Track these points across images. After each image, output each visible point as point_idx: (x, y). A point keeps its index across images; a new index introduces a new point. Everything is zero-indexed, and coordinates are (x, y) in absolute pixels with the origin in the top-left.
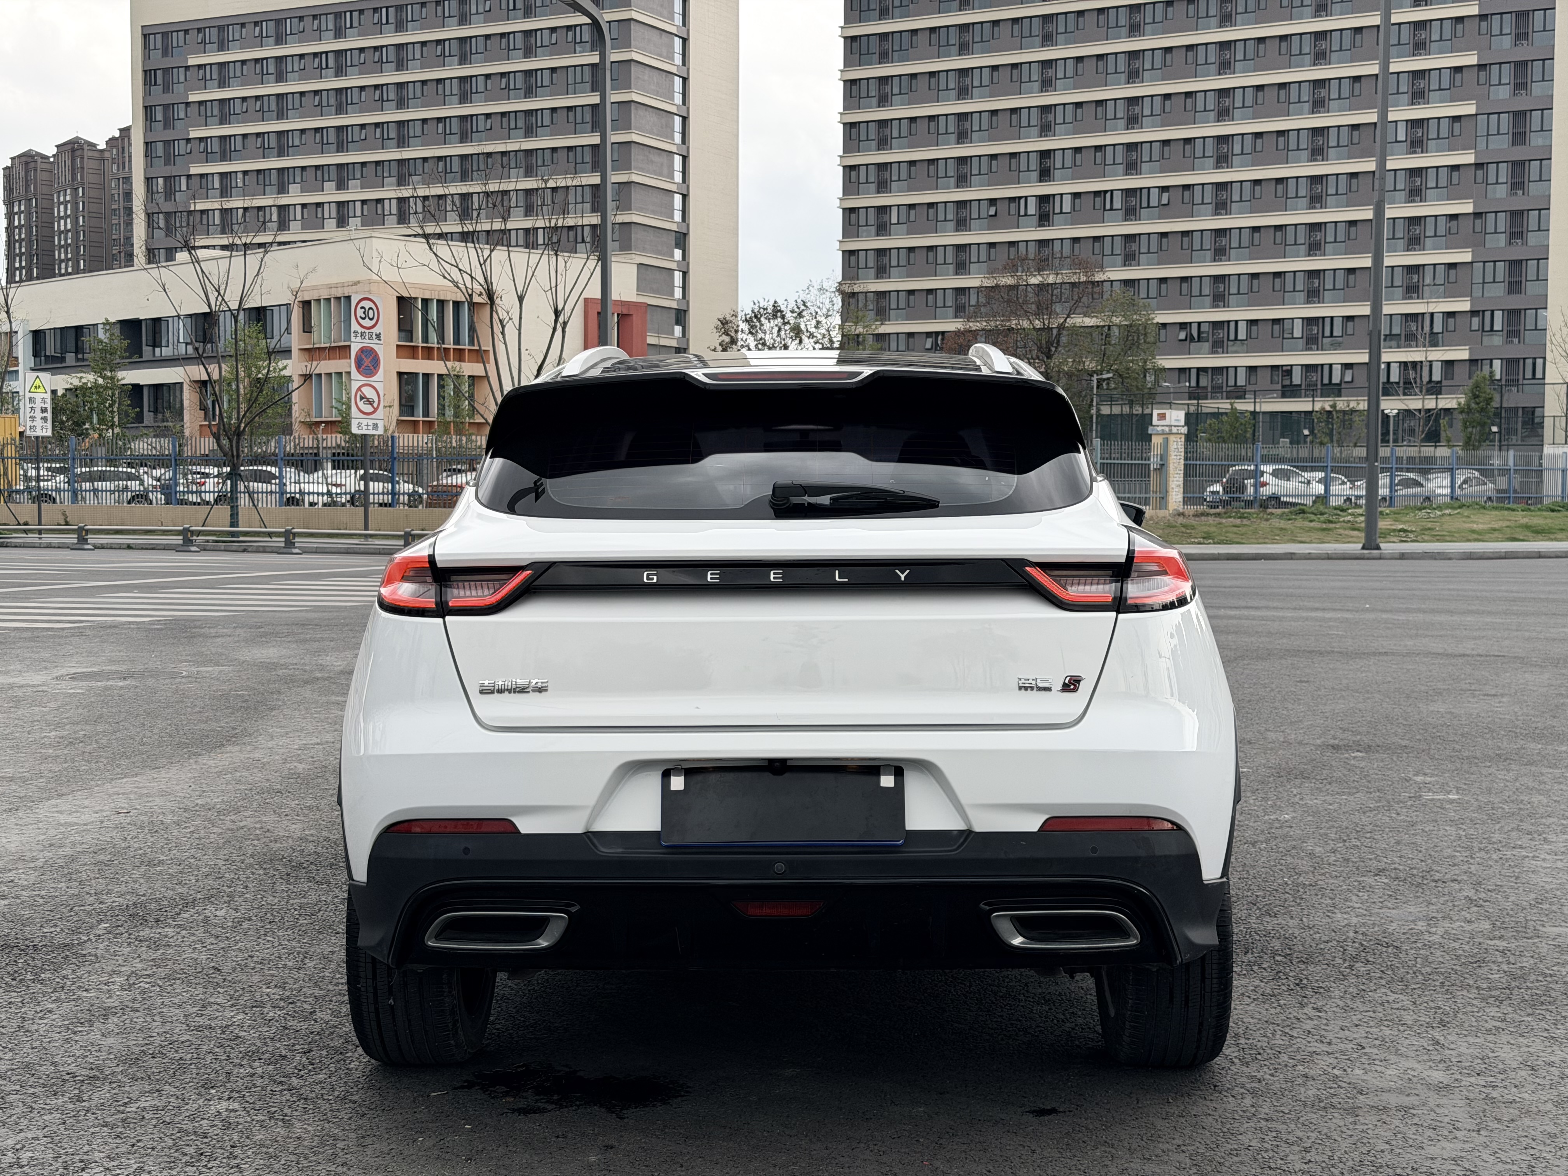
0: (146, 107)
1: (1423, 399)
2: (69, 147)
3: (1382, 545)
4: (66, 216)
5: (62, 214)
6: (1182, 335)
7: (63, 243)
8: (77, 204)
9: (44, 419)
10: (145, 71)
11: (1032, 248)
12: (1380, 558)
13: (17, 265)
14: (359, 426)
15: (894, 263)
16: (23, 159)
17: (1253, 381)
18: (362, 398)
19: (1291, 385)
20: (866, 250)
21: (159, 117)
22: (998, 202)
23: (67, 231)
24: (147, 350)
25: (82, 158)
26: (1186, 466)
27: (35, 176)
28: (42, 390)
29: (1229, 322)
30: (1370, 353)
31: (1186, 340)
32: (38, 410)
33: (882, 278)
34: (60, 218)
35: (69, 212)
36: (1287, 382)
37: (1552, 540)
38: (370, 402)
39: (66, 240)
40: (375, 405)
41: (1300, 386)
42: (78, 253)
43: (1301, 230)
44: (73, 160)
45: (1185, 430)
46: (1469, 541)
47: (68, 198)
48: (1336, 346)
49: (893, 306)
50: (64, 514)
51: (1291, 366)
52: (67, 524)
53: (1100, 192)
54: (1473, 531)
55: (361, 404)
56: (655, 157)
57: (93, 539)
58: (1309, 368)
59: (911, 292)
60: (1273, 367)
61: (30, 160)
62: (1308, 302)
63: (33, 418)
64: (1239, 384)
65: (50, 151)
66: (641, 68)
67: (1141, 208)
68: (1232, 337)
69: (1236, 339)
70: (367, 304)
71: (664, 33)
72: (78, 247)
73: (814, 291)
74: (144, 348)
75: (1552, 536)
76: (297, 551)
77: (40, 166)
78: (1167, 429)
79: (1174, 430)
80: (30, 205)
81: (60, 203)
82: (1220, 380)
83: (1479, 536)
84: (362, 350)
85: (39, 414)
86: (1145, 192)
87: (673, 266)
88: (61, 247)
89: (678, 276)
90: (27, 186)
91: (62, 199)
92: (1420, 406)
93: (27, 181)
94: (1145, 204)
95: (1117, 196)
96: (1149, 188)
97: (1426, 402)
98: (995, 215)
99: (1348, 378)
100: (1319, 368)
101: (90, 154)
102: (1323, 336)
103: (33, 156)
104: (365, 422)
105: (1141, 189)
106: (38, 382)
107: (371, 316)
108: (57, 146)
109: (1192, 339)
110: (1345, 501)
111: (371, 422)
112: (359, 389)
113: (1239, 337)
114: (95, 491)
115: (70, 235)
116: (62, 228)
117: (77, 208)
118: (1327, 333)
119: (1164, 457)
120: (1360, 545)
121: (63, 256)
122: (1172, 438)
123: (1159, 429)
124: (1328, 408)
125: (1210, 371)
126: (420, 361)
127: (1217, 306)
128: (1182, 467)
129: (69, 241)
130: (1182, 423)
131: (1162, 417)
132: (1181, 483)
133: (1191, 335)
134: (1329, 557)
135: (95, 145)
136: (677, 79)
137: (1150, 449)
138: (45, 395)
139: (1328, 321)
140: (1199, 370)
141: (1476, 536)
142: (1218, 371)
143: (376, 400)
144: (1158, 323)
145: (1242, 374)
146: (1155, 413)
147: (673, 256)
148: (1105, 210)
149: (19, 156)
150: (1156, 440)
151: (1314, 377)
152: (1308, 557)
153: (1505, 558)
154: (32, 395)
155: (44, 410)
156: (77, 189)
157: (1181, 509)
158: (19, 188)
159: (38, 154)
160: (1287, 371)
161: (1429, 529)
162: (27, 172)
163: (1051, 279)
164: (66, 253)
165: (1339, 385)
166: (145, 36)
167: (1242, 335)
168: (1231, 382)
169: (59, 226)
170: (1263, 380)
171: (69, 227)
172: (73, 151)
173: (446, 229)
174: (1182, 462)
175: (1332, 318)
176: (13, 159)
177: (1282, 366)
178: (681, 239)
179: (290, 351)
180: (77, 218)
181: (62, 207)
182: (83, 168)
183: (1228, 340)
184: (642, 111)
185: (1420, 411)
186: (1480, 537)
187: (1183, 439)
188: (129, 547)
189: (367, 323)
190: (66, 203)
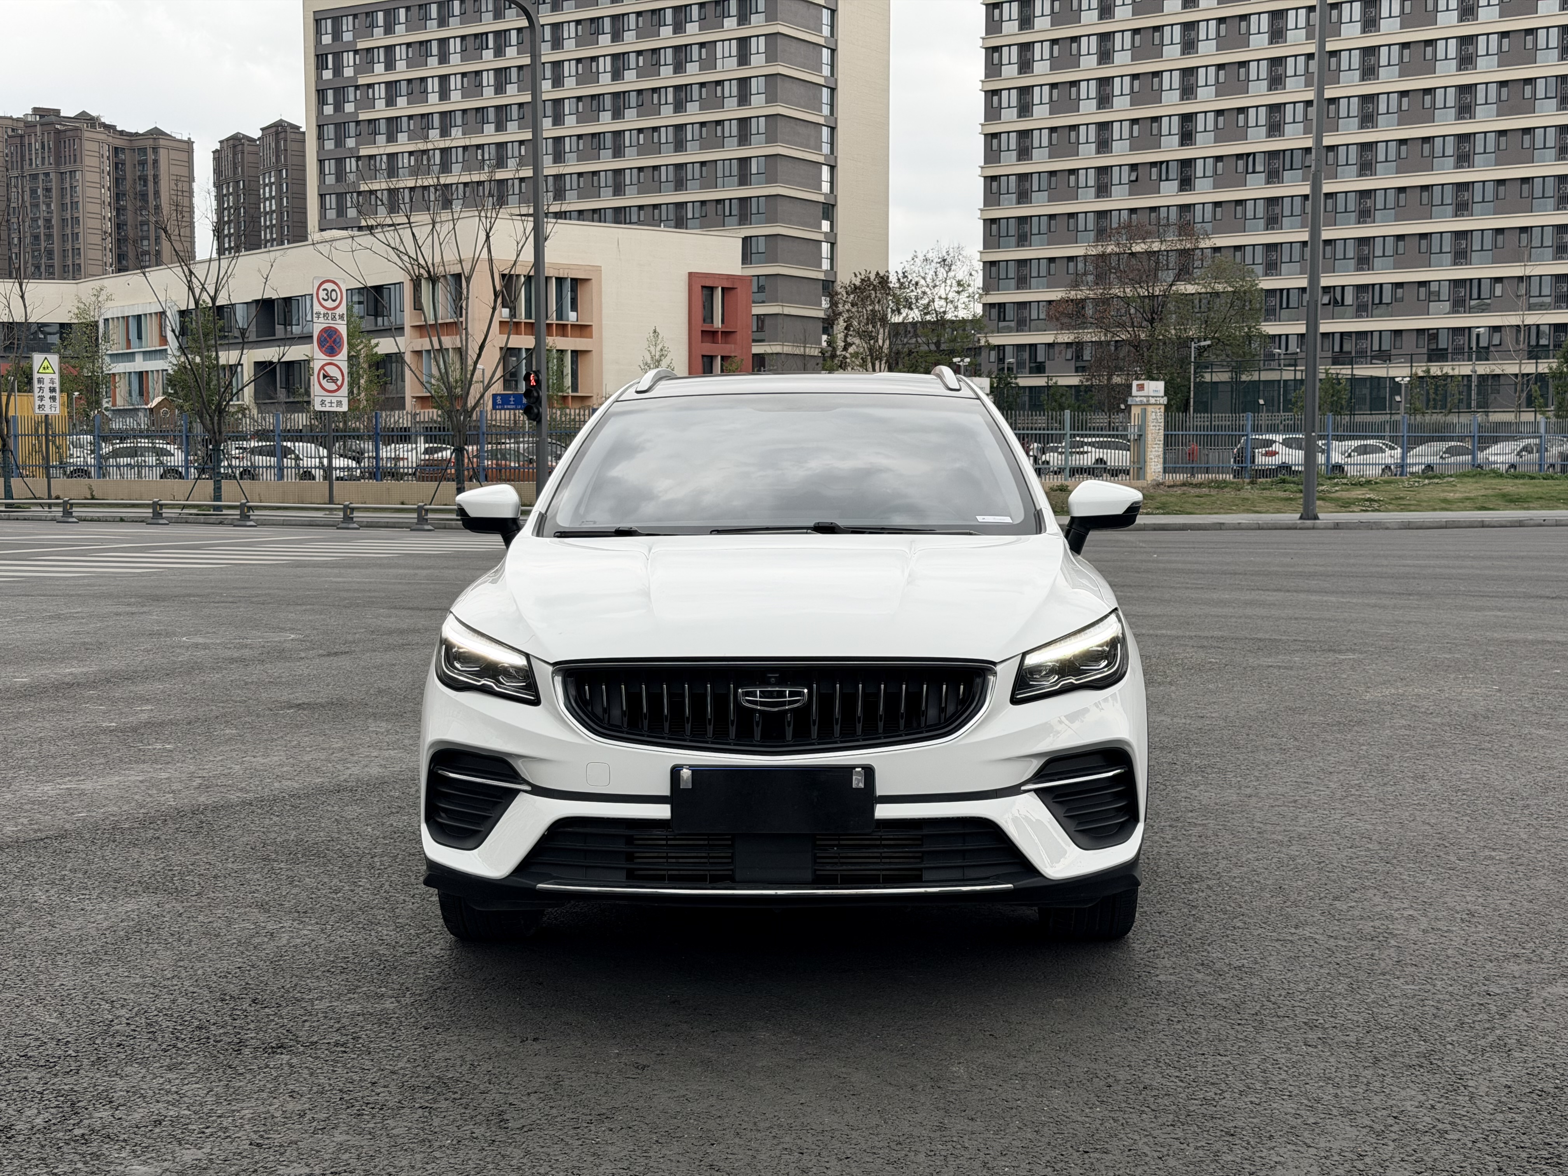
0: (318, 91)
1: (1520, 364)
2: (274, 129)
3: (1320, 515)
4: (271, 198)
5: (267, 195)
6: (1326, 300)
7: (268, 223)
8: (281, 185)
9: (53, 399)
10: (317, 56)
11: (1174, 211)
12: (1313, 528)
13: (227, 246)
14: (323, 403)
15: (1035, 230)
16: (231, 142)
17: (1398, 344)
18: (325, 377)
19: (1437, 349)
20: (1008, 218)
21: (330, 99)
22: (1139, 167)
23: (272, 212)
24: (279, 329)
25: (286, 140)
26: (1166, 436)
27: (242, 158)
28: (50, 370)
29: (1373, 285)
30: (1307, 324)
31: (1329, 304)
32: (47, 390)
33: (1023, 246)
34: (266, 199)
35: (274, 194)
36: (1434, 346)
37: (1525, 509)
38: (334, 380)
39: (271, 220)
40: (339, 383)
41: (1447, 349)
42: (282, 233)
43: (1448, 190)
44: (277, 143)
45: (1164, 400)
46: (1435, 510)
47: (273, 180)
48: (1483, 308)
49: (1034, 274)
50: (90, 489)
51: (1438, 329)
52: (93, 498)
53: (1242, 155)
54: (1445, 501)
55: (324, 382)
56: (802, 129)
57: (77, 511)
58: (1457, 331)
59: (1051, 260)
60: (1418, 330)
61: (237, 143)
62: (1455, 264)
63: (41, 398)
64: (1383, 348)
65: (256, 134)
66: (786, 41)
67: (1284, 170)
68: (1377, 301)
69: (1381, 302)
70: (329, 286)
71: (812, 6)
72: (282, 228)
73: (918, 261)
74: (277, 326)
75: (1526, 505)
76: (252, 523)
77: (247, 149)
78: (1145, 400)
79: (1152, 401)
80: (239, 186)
81: (265, 185)
82: (1364, 344)
83: (1447, 504)
84: (325, 330)
85: (47, 394)
86: (1288, 154)
87: (820, 237)
88: (266, 227)
89: (825, 247)
90: (235, 168)
91: (267, 181)
92: (1517, 372)
93: (235, 164)
94: (1288, 166)
95: (1259, 159)
96: (1292, 150)
97: (1523, 366)
98: (1137, 180)
99: (1496, 341)
100: (1467, 331)
101: (293, 136)
102: (1471, 299)
103: (240, 140)
104: (328, 400)
105: (1284, 151)
106: (46, 364)
107: (334, 297)
108: (262, 129)
109: (1336, 302)
110: (1383, 470)
111: (334, 400)
112: (322, 368)
113: (1384, 301)
114: (118, 466)
115: (274, 215)
116: (268, 209)
117: (281, 189)
118: (1475, 295)
119: (1142, 428)
120: (1299, 515)
121: (268, 237)
122: (1150, 409)
123: (1138, 399)
124: (1421, 374)
125: (1354, 336)
126: (523, 336)
127: (1362, 269)
128: (1162, 438)
129: (274, 222)
130: (1162, 393)
131: (1141, 387)
132: (1161, 453)
133: (1335, 298)
134: (1259, 528)
135: (298, 128)
136: (825, 50)
137: (1130, 418)
138: (53, 376)
139: (1475, 283)
140: (1342, 334)
141: (1444, 505)
142: (1362, 335)
143: (340, 378)
144: (1262, 289)
145: (1386, 339)
146: (1135, 383)
147: (820, 227)
148: (1247, 173)
149: (228, 140)
150: (1135, 411)
151: (1462, 340)
152: (1238, 527)
153: (1446, 528)
154: (40, 376)
155: (53, 390)
156: (281, 171)
157: (1160, 479)
158: (228, 172)
159: (245, 137)
160: (1432, 335)
161: (1401, 498)
162: (235, 154)
163: (1156, 247)
164: (271, 234)
165: (1488, 348)
166: (317, 22)
167: (1387, 299)
168: (1376, 347)
169: (265, 207)
170: (1408, 346)
171: (274, 208)
172: (277, 133)
173: (565, 208)
174: (1162, 432)
175: (1479, 280)
176: (221, 142)
177: (1428, 329)
178: (828, 210)
179: (403, 328)
180: (281, 199)
181: (267, 189)
182: (286, 150)
183: (1373, 304)
184: (788, 84)
185: (1516, 375)
186: (1448, 506)
187: (1162, 410)
188: (122, 520)
189: (329, 304)
190: (271, 184)
